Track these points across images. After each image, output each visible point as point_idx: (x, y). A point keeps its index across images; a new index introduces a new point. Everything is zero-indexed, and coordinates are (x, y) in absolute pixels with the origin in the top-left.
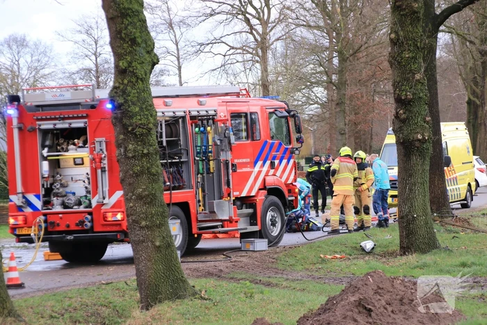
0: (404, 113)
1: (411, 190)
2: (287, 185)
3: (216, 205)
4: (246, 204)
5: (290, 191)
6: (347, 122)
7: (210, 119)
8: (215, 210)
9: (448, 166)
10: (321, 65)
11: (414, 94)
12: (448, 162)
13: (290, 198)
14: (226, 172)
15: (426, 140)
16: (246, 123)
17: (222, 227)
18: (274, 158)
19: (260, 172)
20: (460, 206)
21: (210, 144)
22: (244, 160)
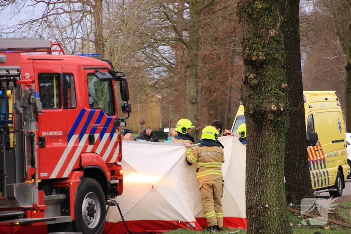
0: (255, 78)
1: (262, 174)
2: (110, 166)
3: (17, 189)
4: (56, 188)
5: (113, 173)
6: (199, 89)
7: (10, 80)
8: (15, 195)
9: (314, 145)
10: (168, 18)
11: (267, 54)
12: (314, 140)
13: (113, 182)
14: (30, 147)
15: (281, 112)
16: (58, 87)
17: (25, 217)
18: (94, 131)
19: (74, 149)
20: (328, 194)
21: (10, 111)
22: (55, 133)
